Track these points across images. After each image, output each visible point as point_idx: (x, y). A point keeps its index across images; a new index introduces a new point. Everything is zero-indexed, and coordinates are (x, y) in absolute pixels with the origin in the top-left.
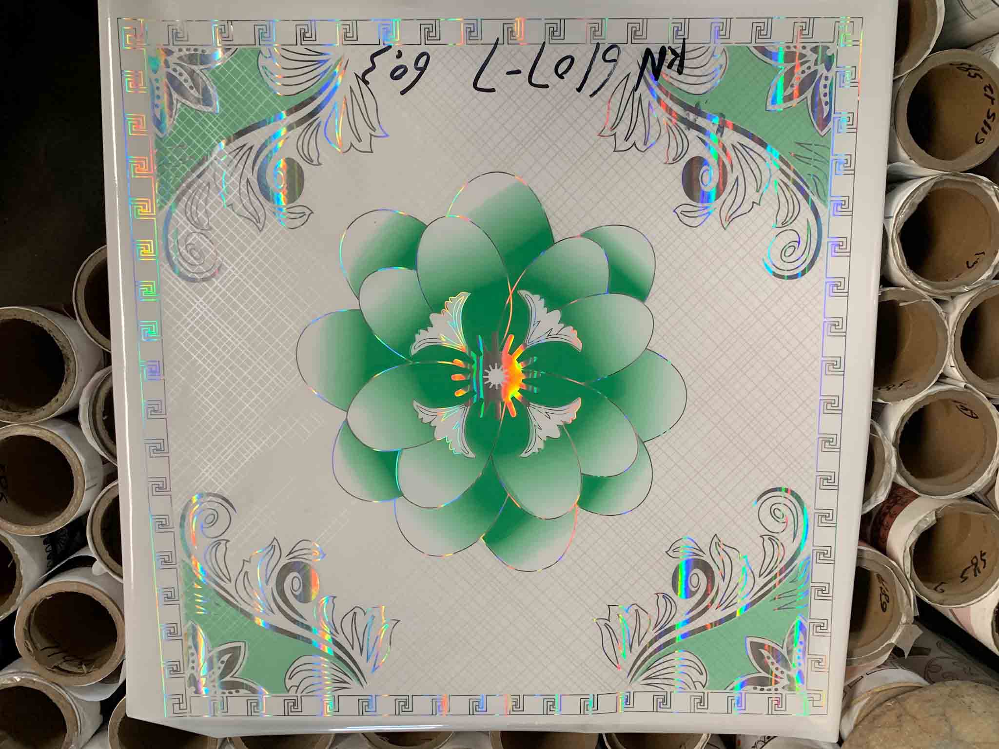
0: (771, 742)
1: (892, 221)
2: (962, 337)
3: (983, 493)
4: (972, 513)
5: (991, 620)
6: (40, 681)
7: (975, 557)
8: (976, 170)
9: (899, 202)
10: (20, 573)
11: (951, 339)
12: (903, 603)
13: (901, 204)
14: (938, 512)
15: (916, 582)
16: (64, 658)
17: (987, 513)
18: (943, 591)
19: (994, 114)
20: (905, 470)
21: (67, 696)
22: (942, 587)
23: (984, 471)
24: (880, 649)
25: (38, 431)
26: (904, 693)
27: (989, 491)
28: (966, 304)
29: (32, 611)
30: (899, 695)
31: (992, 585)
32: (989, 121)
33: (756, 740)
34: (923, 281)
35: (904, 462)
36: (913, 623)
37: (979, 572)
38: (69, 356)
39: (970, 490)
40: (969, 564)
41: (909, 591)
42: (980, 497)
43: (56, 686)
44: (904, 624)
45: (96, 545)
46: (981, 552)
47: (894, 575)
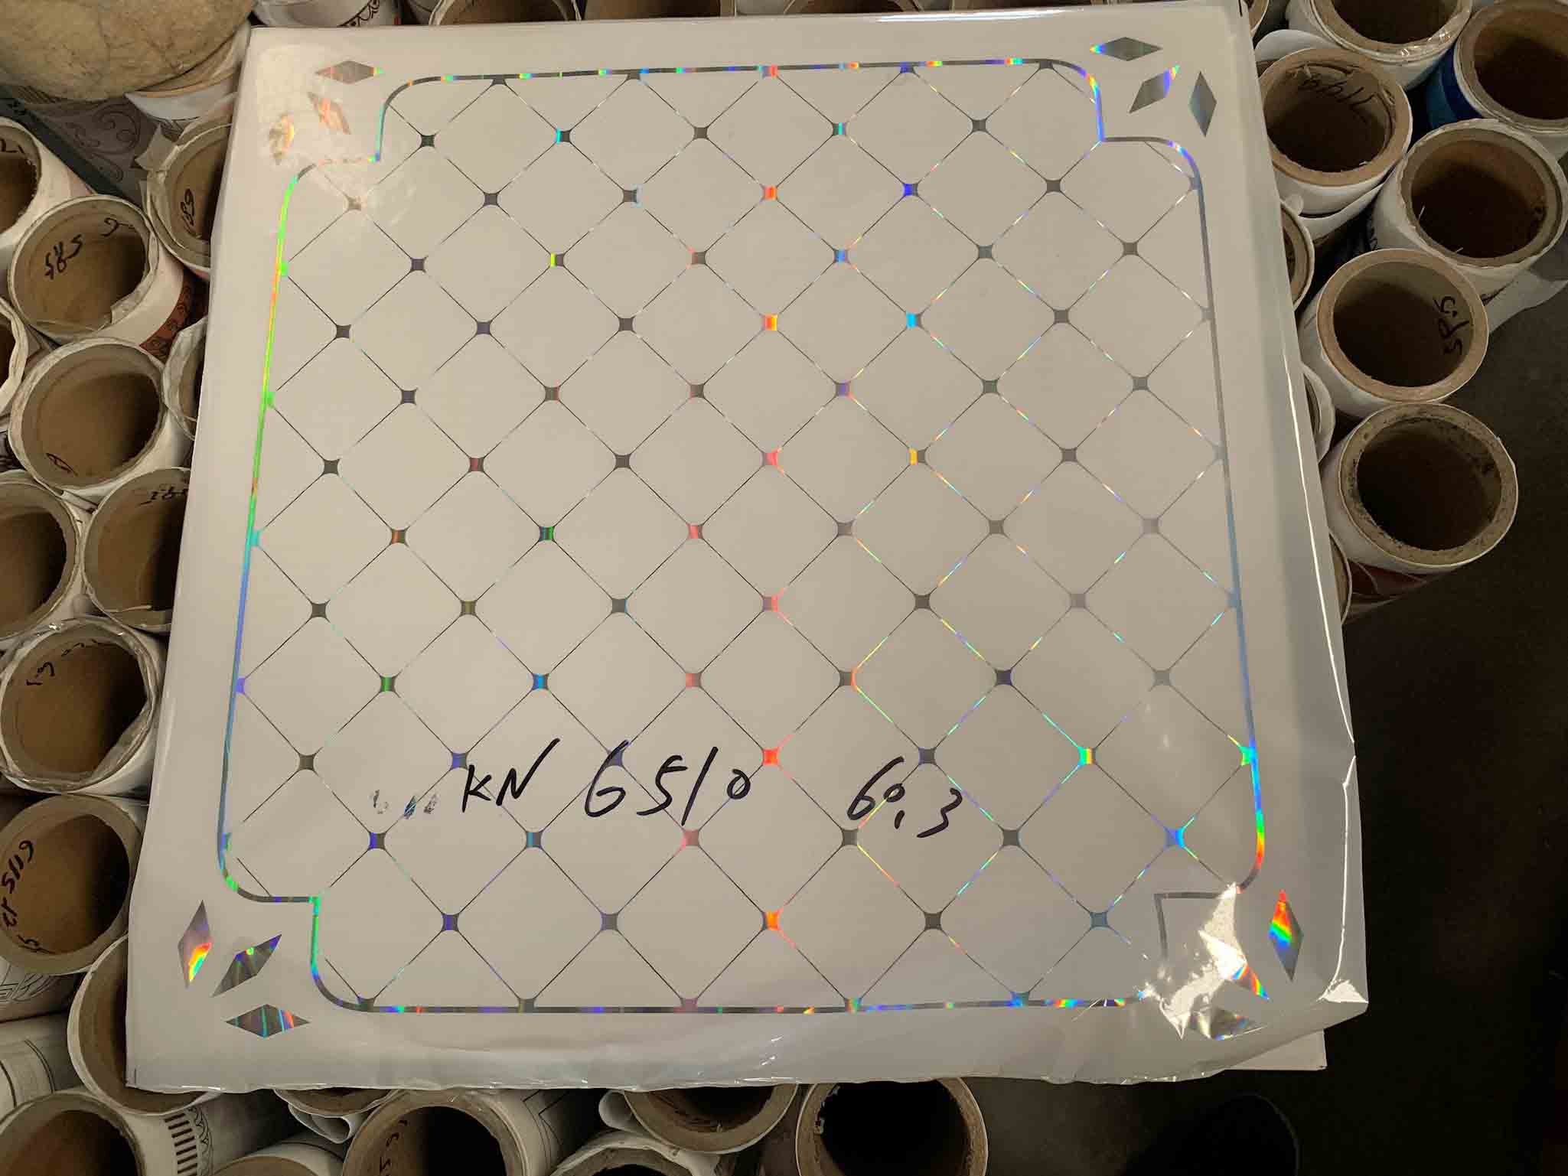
0: (350, 18)
2: (65, 560)
3: (44, 353)
4: (62, 323)
5: (42, 178)
6: (1370, 52)
7: (60, 271)
8: (29, 798)
11: (80, 560)
12: (162, 200)
14: (107, 322)
15: (143, 230)
17: (39, 324)
18: (106, 221)
19: (4, 884)
20: (152, 378)
21: (1331, 34)
22: (109, 227)
23: (42, 379)
24: (197, 137)
25: (1390, 394)
27: (37, 353)
28: (56, 608)
29: (1388, 141)
30: (172, 79)
31: (37, 230)
32: (11, 875)
33: (372, 21)
36: (147, 172)
37: (55, 248)
38: (1352, 499)
39: (62, 353)
40: (69, 261)
41: (152, 214)
42: (48, 347)
43: (1347, 47)
44: (162, 171)
45: (1300, 238)
46: (52, 278)
47: (171, 235)
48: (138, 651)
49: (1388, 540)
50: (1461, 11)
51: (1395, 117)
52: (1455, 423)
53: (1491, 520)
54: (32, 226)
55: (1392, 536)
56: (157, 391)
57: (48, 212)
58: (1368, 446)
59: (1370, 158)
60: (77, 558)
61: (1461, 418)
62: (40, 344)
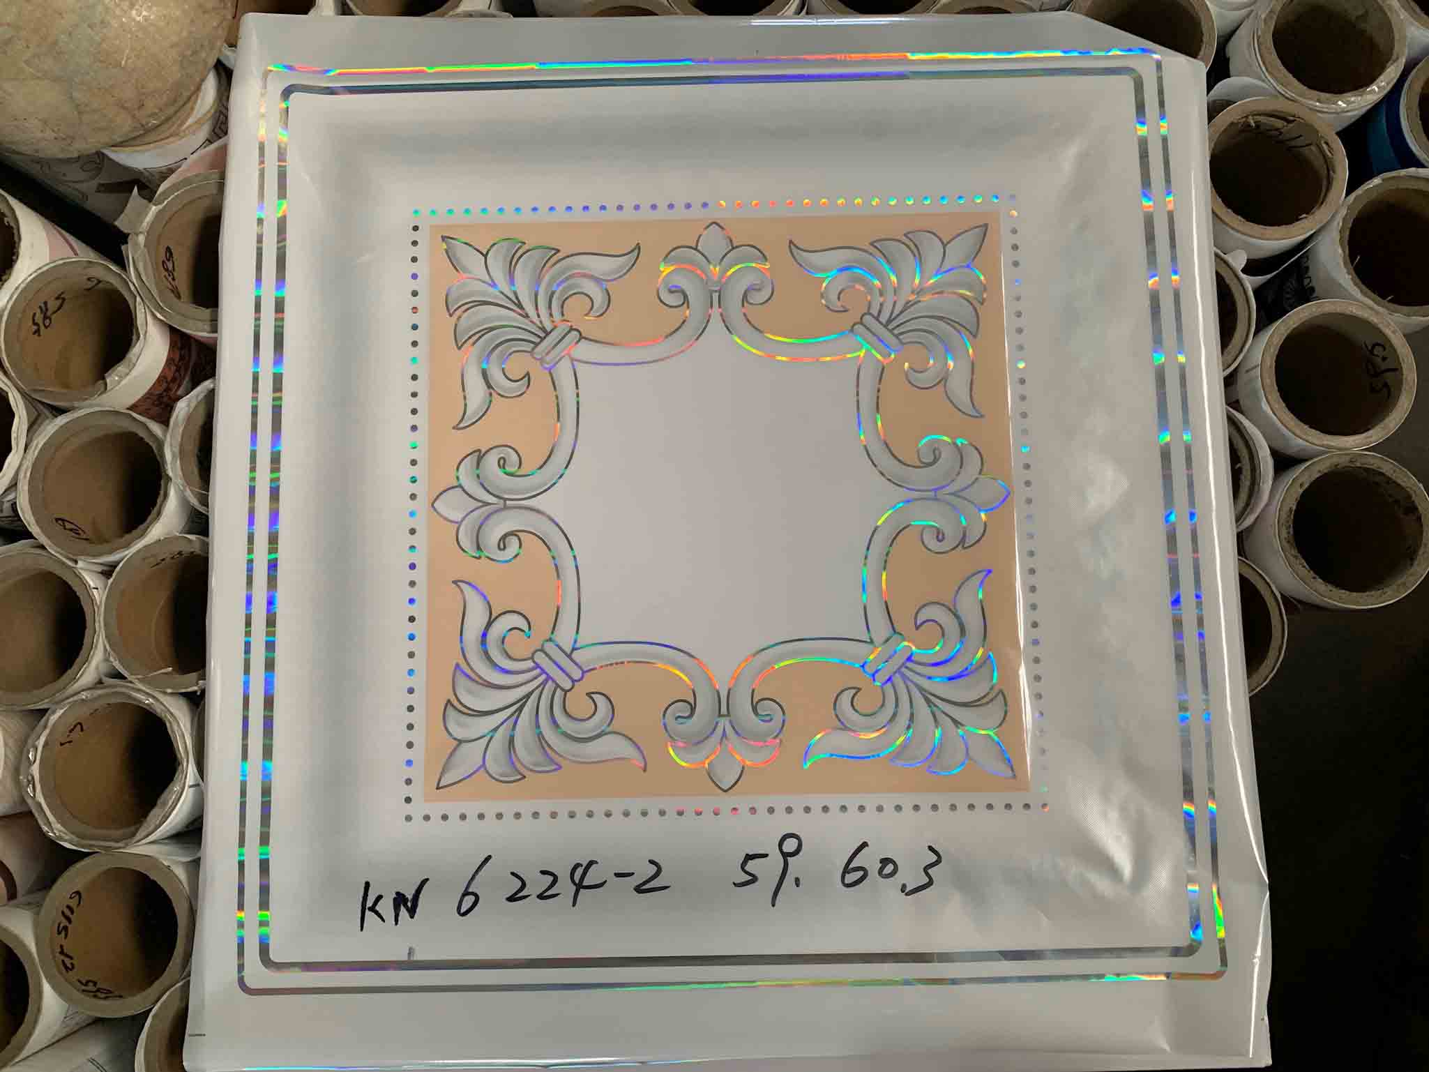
1: (190, 781)
2: (85, 628)
3: (43, 416)
4: (56, 389)
5: (22, 242)
6: (1311, 102)
7: (46, 327)
8: (77, 856)
9: (181, 806)
12: (145, 262)
13: (180, 803)
15: (127, 291)
16: (1281, 133)
17: (35, 391)
18: (89, 279)
19: (59, 933)
20: (151, 443)
21: (1272, 81)
22: (90, 285)
23: (41, 449)
24: (171, 197)
25: (1325, 443)
26: (134, 138)
27: (36, 419)
29: (1325, 196)
31: (21, 293)
32: (67, 924)
34: (140, 702)
36: (129, 234)
37: (40, 307)
38: (1288, 545)
39: (62, 420)
40: (53, 317)
41: (136, 278)
42: (47, 412)
43: (1287, 95)
44: (141, 233)
45: (1242, 291)
46: (39, 335)
47: (158, 299)
48: (166, 716)
49: (1320, 584)
50: (1397, 58)
51: (1333, 166)
52: (1384, 471)
53: (1412, 565)
54: (17, 288)
55: (1324, 580)
56: (158, 458)
57: (31, 275)
58: (1302, 495)
59: (1308, 211)
60: (97, 625)
61: (1388, 467)
62: (36, 410)
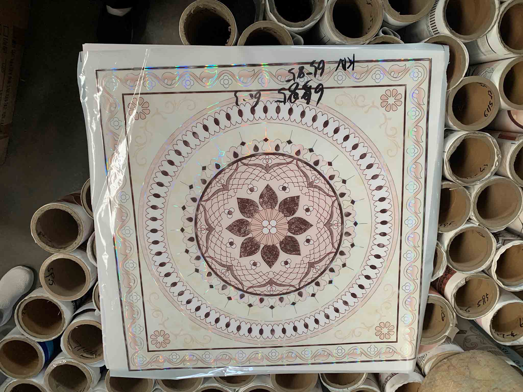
0: (394, 376)
1: (446, 154)
5: (490, 324)
6: (75, 362)
7: (484, 296)
8: (484, 130)
9: (449, 145)
10: (64, 317)
11: (472, 204)
12: (450, 317)
13: (450, 146)
14: (467, 279)
15: (457, 308)
16: (84, 351)
17: (489, 278)
18: (469, 311)
19: (492, 103)
21: (88, 368)
22: (469, 309)
23: (487, 261)
24: (441, 337)
25: (69, 256)
26: (451, 356)
27: (488, 269)
28: (479, 189)
29: (70, 333)
30: (449, 357)
32: (490, 106)
33: (387, 375)
35: (451, 258)
36: (455, 326)
37: (485, 303)
38: (80, 224)
39: (481, 269)
40: (481, 299)
41: (454, 313)
42: (485, 271)
43: (82, 363)
44: (451, 327)
45: (96, 302)
46: (486, 294)
47: (447, 307)
48: (452, 175)
49: (70, 212)
51: (67, 342)
53: (39, 218)
54: (492, 310)
56: (449, 256)
57: (487, 314)
58: (75, 240)
59: (75, 329)
61: (48, 248)
62: (489, 272)
